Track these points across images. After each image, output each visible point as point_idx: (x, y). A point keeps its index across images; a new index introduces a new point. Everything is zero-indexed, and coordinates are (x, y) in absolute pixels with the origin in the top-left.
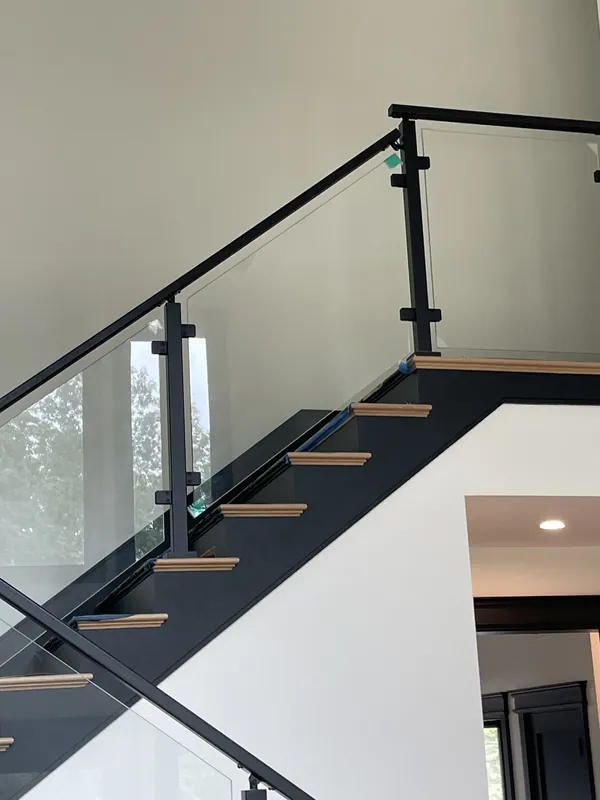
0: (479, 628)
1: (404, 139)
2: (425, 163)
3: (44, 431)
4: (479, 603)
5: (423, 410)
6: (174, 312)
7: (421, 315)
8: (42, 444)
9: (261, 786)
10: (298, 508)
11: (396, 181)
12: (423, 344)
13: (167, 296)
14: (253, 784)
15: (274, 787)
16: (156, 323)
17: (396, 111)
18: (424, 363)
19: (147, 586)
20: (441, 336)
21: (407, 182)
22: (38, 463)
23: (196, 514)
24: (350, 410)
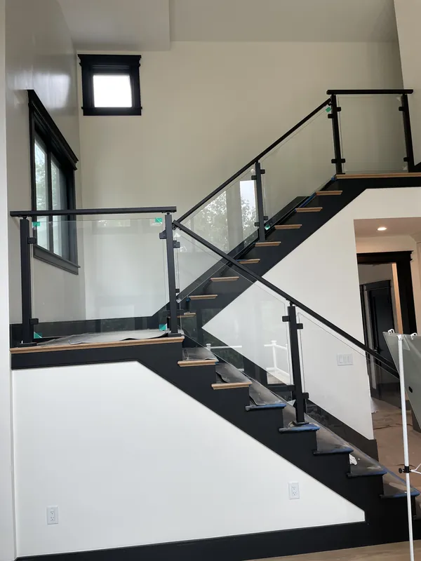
0: (358, 263)
1: (332, 102)
2: (339, 109)
3: (212, 214)
4: (359, 255)
5: (339, 192)
6: (258, 166)
7: (338, 161)
8: (212, 219)
9: (293, 305)
10: (298, 226)
11: (330, 116)
12: (339, 170)
13: (256, 161)
14: (291, 305)
15: (297, 306)
16: (252, 170)
17: (329, 92)
18: (340, 177)
19: (253, 251)
20: (345, 167)
21: (334, 116)
22: (211, 224)
23: (267, 229)
24: (315, 194)
